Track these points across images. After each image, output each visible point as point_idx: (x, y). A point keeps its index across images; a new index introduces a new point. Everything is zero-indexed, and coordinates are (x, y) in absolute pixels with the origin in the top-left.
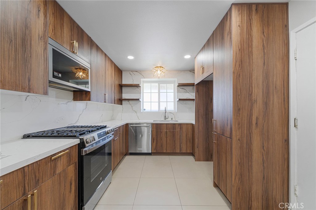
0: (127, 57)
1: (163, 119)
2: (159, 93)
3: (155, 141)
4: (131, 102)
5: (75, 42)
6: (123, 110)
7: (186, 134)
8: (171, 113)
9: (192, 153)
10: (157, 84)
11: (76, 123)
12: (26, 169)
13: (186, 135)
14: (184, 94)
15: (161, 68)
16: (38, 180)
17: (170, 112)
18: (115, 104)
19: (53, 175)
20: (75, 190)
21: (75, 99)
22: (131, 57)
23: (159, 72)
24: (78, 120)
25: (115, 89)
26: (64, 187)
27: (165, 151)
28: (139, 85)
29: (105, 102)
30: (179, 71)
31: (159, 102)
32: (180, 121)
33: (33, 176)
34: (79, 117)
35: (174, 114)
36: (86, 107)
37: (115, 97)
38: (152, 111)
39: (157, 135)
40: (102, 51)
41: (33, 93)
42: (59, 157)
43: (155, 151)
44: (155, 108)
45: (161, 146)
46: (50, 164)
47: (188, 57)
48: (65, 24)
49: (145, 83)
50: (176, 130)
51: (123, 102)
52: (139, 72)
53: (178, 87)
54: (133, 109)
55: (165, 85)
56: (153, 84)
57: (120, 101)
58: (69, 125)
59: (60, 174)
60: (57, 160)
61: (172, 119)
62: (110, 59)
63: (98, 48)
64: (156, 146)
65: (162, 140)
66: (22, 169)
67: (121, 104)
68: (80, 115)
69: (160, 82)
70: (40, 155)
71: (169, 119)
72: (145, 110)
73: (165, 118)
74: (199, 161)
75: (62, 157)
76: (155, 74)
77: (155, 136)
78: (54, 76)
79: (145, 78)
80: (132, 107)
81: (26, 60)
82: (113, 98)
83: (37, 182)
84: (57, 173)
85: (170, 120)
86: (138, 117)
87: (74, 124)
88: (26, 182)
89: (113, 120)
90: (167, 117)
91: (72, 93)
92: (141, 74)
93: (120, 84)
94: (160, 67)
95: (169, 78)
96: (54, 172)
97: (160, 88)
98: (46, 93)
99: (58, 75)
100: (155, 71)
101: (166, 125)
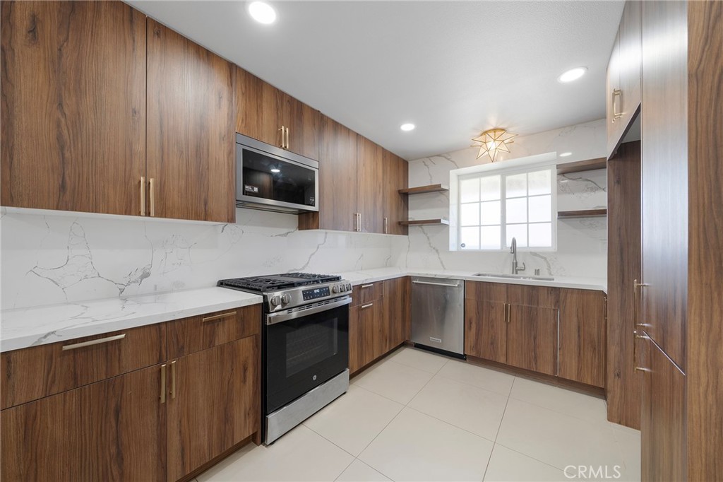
0: (400, 126)
1: (508, 271)
2: (503, 199)
3: (474, 326)
4: (426, 227)
5: (283, 128)
6: (409, 246)
7: (579, 323)
8: (535, 254)
9: (603, 389)
10: (497, 178)
11: (303, 268)
12: (163, 327)
13: (579, 327)
14: (585, 195)
15: (498, 133)
16: (183, 347)
17: (531, 253)
18: (384, 232)
19: (209, 345)
20: (253, 382)
21: (302, 226)
22: (408, 127)
23: (492, 145)
24: (308, 263)
25: (383, 201)
26: (230, 369)
27: (502, 360)
28: (440, 186)
29: (356, 230)
30: (564, 127)
31: (504, 225)
32: (560, 281)
33: (175, 341)
34: (310, 258)
35: (545, 259)
36: (325, 241)
37: (384, 219)
38: (482, 248)
39: (479, 313)
40: (348, 131)
41: (212, 220)
42: (220, 319)
43: (473, 354)
44: (492, 241)
45: (492, 343)
46: (202, 328)
47: (574, 75)
48: (265, 105)
49: (463, 179)
50: (541, 306)
51: (411, 229)
52: (446, 155)
53: (560, 176)
54: (430, 244)
55: (521, 177)
56: (485, 180)
57: (403, 227)
58: (290, 271)
59: (222, 348)
60: (216, 324)
61: (537, 272)
62: (371, 142)
63: (337, 126)
64: (477, 340)
65: (493, 326)
66: (157, 327)
67: (406, 233)
68: (313, 254)
69: (504, 172)
70: (182, 312)
71: (530, 272)
72: (463, 245)
73: (516, 269)
74: (627, 425)
75: (226, 322)
76: (482, 150)
77: (472, 313)
78: (245, 193)
79: (458, 168)
80: (428, 238)
81: (202, 175)
82: (381, 220)
83: (181, 350)
84: (216, 344)
85: (532, 274)
86: (441, 262)
87: (301, 269)
88: (163, 346)
89: (391, 266)
90: (520, 265)
91: (297, 216)
92: (449, 159)
93: (399, 191)
94: (495, 130)
95: (530, 155)
96: (211, 342)
97: (507, 187)
98: (231, 219)
99: (253, 189)
100: (480, 144)
101: (507, 288)
